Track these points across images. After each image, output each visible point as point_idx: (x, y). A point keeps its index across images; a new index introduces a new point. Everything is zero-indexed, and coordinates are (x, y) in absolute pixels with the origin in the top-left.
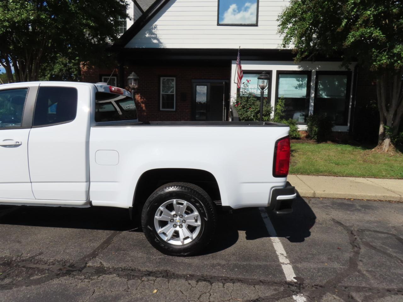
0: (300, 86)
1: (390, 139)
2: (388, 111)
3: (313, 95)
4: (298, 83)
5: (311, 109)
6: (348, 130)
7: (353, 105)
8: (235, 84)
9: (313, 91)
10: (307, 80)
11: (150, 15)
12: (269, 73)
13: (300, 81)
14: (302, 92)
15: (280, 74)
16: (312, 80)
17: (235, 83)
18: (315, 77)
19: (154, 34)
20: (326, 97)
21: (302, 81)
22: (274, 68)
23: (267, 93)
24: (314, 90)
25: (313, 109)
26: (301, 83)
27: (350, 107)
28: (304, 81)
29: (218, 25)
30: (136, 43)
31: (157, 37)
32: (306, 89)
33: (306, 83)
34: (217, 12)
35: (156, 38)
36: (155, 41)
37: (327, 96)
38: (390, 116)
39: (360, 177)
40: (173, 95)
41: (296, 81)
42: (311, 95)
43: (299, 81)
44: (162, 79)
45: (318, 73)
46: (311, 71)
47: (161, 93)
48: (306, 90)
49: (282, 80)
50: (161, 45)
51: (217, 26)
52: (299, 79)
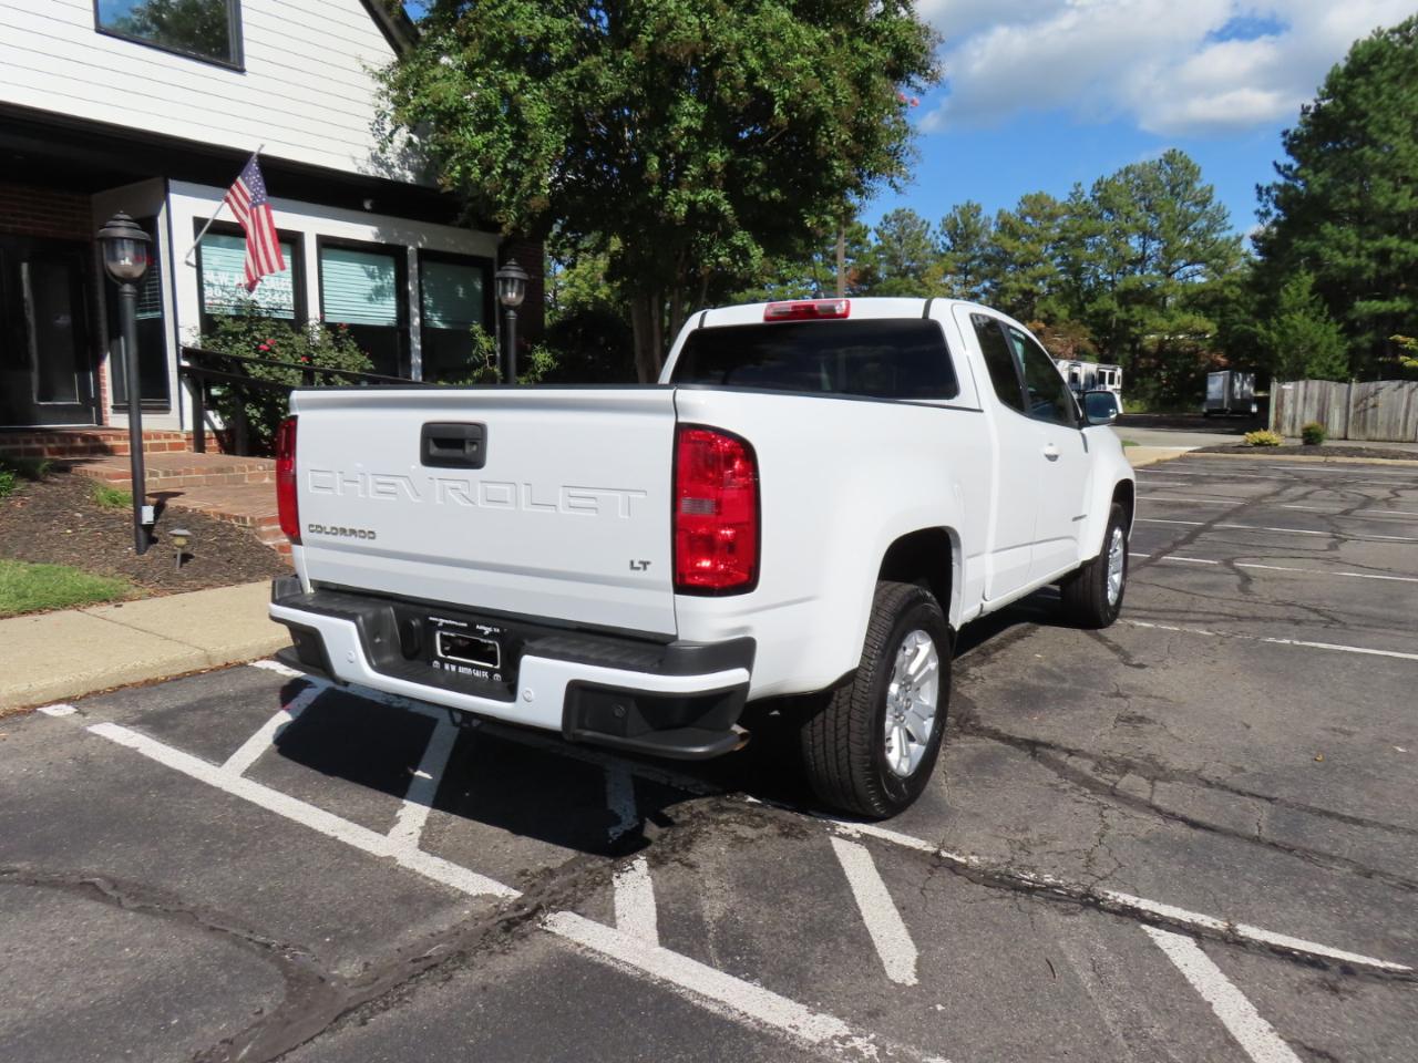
0: (379, 293)
3: (416, 321)
4: (372, 284)
8: (189, 267)
9: (415, 310)
10: (392, 273)
12: (291, 240)
13: (377, 280)
14: (384, 312)
15: (327, 244)
16: (409, 277)
17: (188, 263)
18: (416, 266)
20: (442, 326)
21: (381, 279)
22: (312, 225)
23: (296, 309)
24: (418, 306)
25: (420, 361)
26: (379, 283)
28: (387, 277)
29: (99, 30)
32: (393, 298)
33: (391, 281)
37: (443, 321)
41: (366, 279)
42: (410, 320)
43: (371, 276)
45: (424, 255)
46: (405, 248)
48: (394, 303)
49: (332, 267)
51: (93, 32)
52: (373, 272)
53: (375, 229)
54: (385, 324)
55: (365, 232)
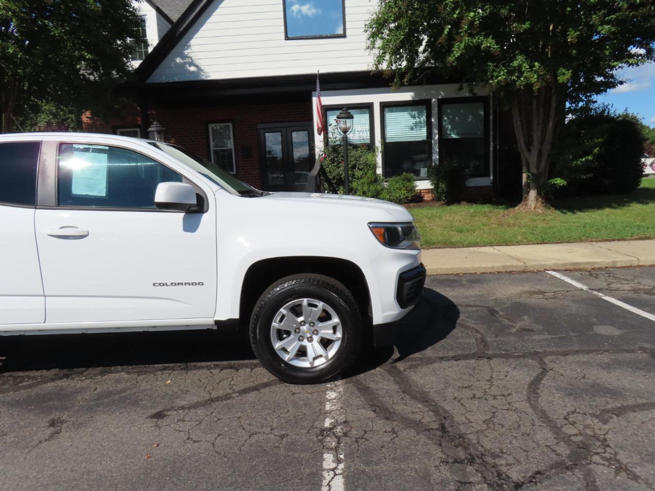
0: (417, 125)
1: (536, 190)
2: (529, 151)
3: (436, 137)
4: (414, 121)
5: (436, 157)
6: (491, 183)
7: (495, 147)
9: (436, 131)
10: (425, 115)
11: (181, 29)
12: (368, 107)
13: (417, 118)
14: (421, 134)
15: (385, 106)
16: (433, 116)
18: (437, 109)
19: (188, 57)
20: (457, 137)
21: (419, 118)
22: (376, 98)
23: (369, 138)
24: (437, 128)
25: (438, 157)
26: (418, 120)
27: (491, 149)
28: (423, 117)
29: (286, 40)
30: (164, 74)
31: (194, 62)
32: (426, 128)
33: (425, 118)
34: (283, 20)
35: (192, 64)
36: (192, 69)
37: (456, 134)
38: (533, 159)
39: (486, 246)
40: (231, 149)
41: (411, 119)
42: (433, 136)
43: (414, 117)
44: (211, 126)
45: (441, 102)
46: (430, 100)
47: (212, 148)
48: (426, 131)
49: (389, 116)
50: (202, 73)
51: (284, 41)
52: (415, 115)
53: (412, 94)
54: (421, 139)
55: (407, 96)
